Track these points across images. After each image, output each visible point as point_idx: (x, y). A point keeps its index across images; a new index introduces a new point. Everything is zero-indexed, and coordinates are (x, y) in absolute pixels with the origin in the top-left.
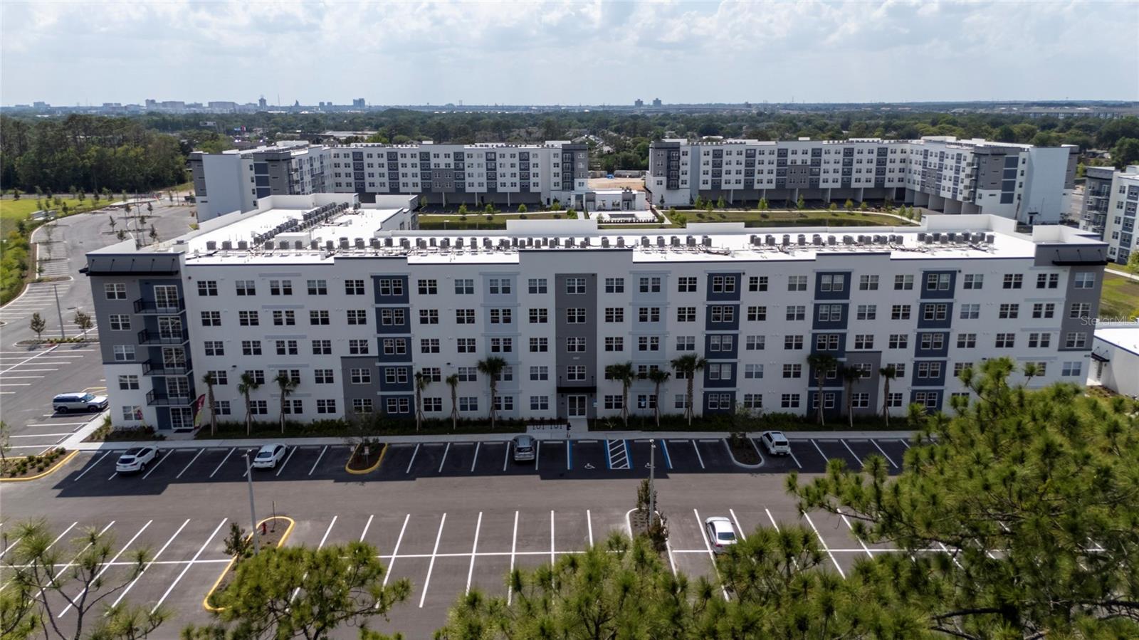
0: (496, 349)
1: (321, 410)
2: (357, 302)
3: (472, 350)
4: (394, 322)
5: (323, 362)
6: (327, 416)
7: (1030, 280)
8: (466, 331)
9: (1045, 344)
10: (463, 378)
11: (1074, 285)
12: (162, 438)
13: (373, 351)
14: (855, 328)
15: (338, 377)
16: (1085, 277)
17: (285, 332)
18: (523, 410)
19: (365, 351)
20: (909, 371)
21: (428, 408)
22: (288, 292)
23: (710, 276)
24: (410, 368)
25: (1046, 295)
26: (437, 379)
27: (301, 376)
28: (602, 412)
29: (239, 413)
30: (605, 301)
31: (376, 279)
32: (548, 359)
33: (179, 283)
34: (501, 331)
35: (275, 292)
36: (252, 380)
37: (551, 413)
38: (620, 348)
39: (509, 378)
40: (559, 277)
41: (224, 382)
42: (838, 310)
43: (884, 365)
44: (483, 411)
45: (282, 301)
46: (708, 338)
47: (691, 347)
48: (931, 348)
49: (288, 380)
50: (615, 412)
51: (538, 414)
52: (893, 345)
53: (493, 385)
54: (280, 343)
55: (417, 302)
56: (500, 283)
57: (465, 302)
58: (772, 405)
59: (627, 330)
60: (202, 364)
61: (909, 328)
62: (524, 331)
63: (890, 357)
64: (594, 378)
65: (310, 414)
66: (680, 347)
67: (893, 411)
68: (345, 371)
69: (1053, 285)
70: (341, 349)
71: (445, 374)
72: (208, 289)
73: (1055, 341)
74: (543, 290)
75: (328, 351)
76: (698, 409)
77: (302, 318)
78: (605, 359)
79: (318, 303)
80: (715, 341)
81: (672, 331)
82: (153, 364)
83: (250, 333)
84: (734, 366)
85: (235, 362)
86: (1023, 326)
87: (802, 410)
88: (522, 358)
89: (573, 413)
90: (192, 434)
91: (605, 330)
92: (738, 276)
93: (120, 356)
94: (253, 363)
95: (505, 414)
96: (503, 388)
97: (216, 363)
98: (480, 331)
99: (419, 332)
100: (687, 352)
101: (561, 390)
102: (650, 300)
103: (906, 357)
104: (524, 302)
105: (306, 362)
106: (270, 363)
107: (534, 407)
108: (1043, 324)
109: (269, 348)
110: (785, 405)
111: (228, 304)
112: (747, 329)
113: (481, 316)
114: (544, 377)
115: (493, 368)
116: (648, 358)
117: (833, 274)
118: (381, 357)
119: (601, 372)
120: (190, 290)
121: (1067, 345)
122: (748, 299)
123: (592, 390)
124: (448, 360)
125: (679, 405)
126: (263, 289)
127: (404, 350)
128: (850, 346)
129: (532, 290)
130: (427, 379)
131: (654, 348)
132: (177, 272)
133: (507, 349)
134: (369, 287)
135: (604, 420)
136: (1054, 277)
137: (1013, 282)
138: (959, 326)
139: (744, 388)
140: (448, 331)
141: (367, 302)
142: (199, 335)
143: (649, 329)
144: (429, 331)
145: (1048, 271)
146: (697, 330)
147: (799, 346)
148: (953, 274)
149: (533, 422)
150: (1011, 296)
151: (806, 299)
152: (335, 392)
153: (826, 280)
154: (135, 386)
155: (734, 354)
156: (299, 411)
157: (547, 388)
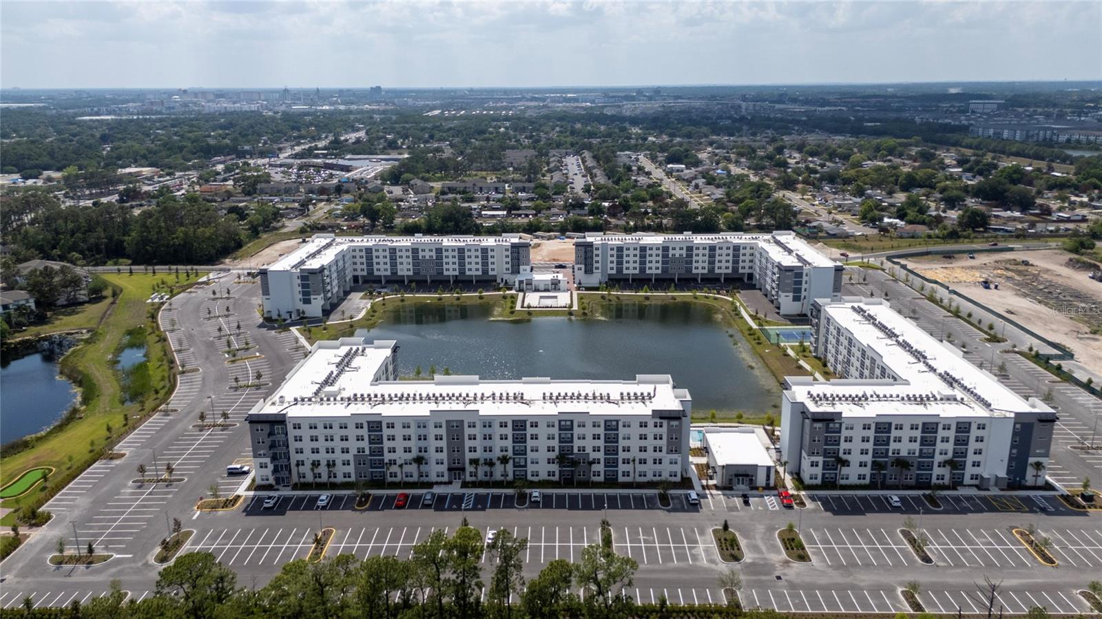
0: (420, 451)
1: (345, 477)
2: (360, 432)
3: (410, 452)
4: (376, 440)
5: (346, 457)
6: (347, 480)
7: (651, 424)
8: (407, 444)
9: (660, 451)
10: (406, 464)
11: (669, 426)
12: (278, 490)
13: (367, 452)
14: (577, 443)
15: (352, 463)
16: (675, 423)
17: (330, 444)
18: (433, 478)
19: (363, 452)
20: (602, 461)
21: (391, 476)
22: (331, 428)
23: (513, 421)
24: (383, 460)
25: (658, 430)
26: (395, 464)
27: (336, 462)
28: (468, 479)
29: (310, 478)
30: (468, 431)
31: (369, 423)
32: (444, 456)
33: (286, 425)
34: (422, 444)
35: (326, 428)
36: (316, 464)
37: (446, 479)
38: (475, 451)
39: (426, 464)
40: (448, 422)
41: (303, 465)
42: (570, 436)
43: (591, 459)
44: (415, 478)
45: (328, 431)
46: (514, 447)
47: (506, 451)
48: (611, 451)
49: (331, 465)
50: (473, 479)
51: (440, 479)
52: (594, 451)
53: (419, 467)
54: (327, 449)
55: (386, 432)
56: (421, 423)
57: (407, 432)
58: (543, 476)
59: (478, 443)
60: (294, 458)
61: (601, 443)
62: (433, 444)
63: (593, 455)
64: (464, 464)
65: (340, 479)
66: (502, 451)
67: (596, 479)
68: (355, 460)
69: (661, 426)
70: (353, 451)
71: (399, 462)
72: (297, 427)
73: (664, 449)
74: (441, 427)
75: (348, 452)
76: (510, 477)
77: (337, 438)
78: (469, 456)
79: (344, 432)
80: (516, 448)
81: (498, 444)
82: (274, 458)
83: (315, 445)
84: (526, 459)
85: (308, 457)
86: (650, 443)
87: (556, 478)
88: (433, 456)
89: (455, 479)
90: (290, 488)
91: (468, 444)
92: (525, 421)
93: (260, 455)
94: (315, 457)
95: (424, 479)
96: (423, 468)
97: (300, 457)
98: (413, 444)
99: (387, 444)
100: (505, 453)
101: (450, 469)
102: (487, 431)
103: (601, 455)
104: (432, 432)
105: (338, 457)
106: (323, 457)
107: (438, 476)
108: (658, 443)
109: (322, 451)
110: (549, 475)
111: (306, 433)
112: (530, 443)
113: (414, 437)
114: (442, 463)
115: (419, 460)
116: (488, 455)
117: (566, 421)
118: (371, 455)
119: (467, 462)
120: (290, 427)
121: (670, 451)
122: (530, 431)
123: (463, 469)
124: (400, 456)
125: (502, 476)
126: (320, 426)
127: (380, 452)
128: (576, 451)
129: (436, 427)
130: (390, 464)
131: (490, 451)
132: (285, 421)
133: (426, 451)
134: (365, 425)
135: (468, 482)
136: (661, 423)
137: (643, 425)
138: (622, 443)
139: (531, 468)
140: (399, 444)
141: (364, 432)
142: (293, 446)
143: (488, 443)
144: (391, 444)
145: (658, 421)
146: (509, 443)
147: (553, 451)
148: (617, 421)
149: (437, 483)
150: (643, 431)
151: (555, 431)
152: (351, 469)
153: (563, 423)
154: (266, 467)
155: (525, 454)
156: (335, 477)
157: (444, 468)
